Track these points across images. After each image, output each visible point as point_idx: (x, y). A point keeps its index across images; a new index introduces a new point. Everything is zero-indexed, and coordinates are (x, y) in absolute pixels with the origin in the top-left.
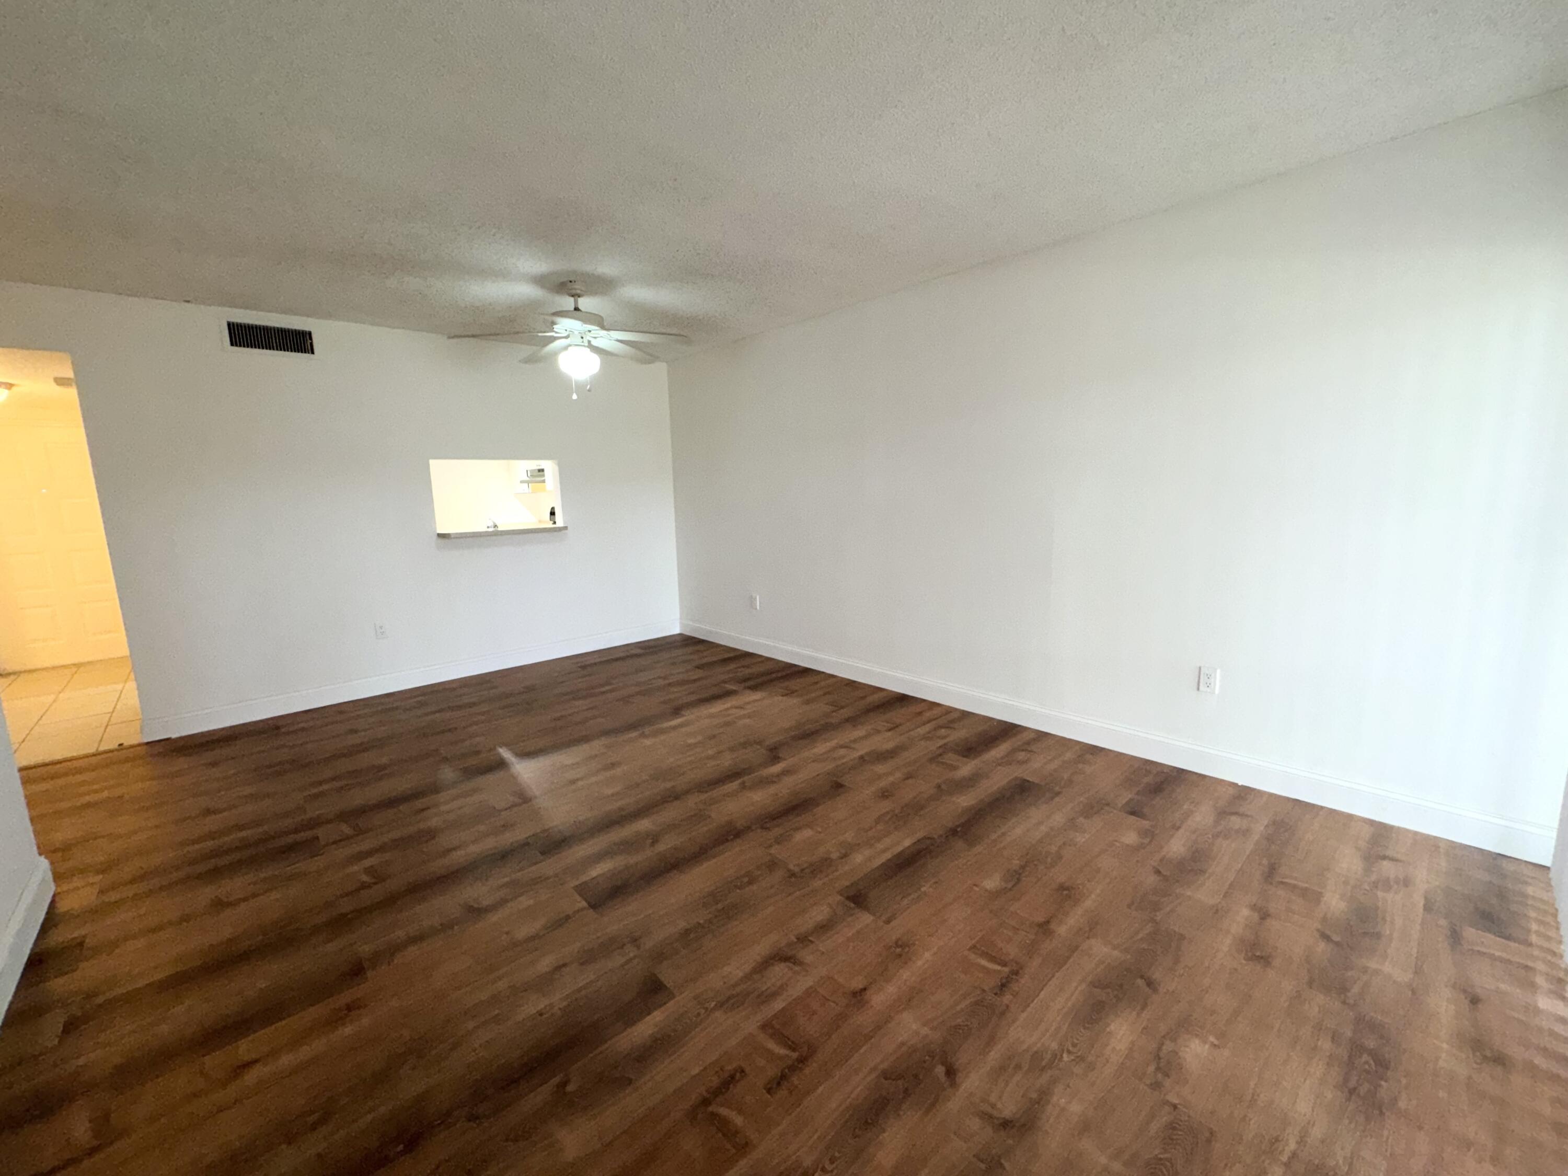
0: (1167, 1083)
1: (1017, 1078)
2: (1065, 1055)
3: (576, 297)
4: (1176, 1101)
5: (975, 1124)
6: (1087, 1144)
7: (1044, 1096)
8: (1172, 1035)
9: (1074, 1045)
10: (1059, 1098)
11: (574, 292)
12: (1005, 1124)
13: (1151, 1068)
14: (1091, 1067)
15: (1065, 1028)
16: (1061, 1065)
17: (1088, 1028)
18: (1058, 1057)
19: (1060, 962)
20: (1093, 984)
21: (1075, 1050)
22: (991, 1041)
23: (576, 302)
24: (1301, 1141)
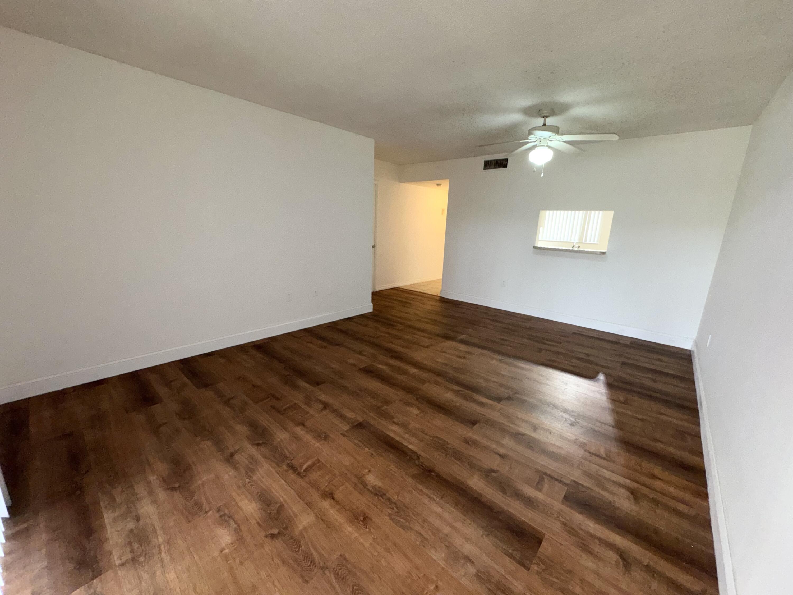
0: (217, 515)
1: (247, 462)
2: (249, 480)
3: (545, 118)
4: (209, 514)
5: (237, 447)
6: (212, 476)
7: (236, 469)
8: (238, 531)
9: (252, 485)
10: (232, 472)
11: (543, 115)
12: (232, 455)
13: (227, 511)
14: (239, 487)
15: (262, 484)
16: (245, 478)
17: (257, 494)
18: (249, 477)
19: (301, 495)
20: (282, 506)
21: (249, 485)
22: (265, 457)
23: (545, 121)
24: (162, 560)
